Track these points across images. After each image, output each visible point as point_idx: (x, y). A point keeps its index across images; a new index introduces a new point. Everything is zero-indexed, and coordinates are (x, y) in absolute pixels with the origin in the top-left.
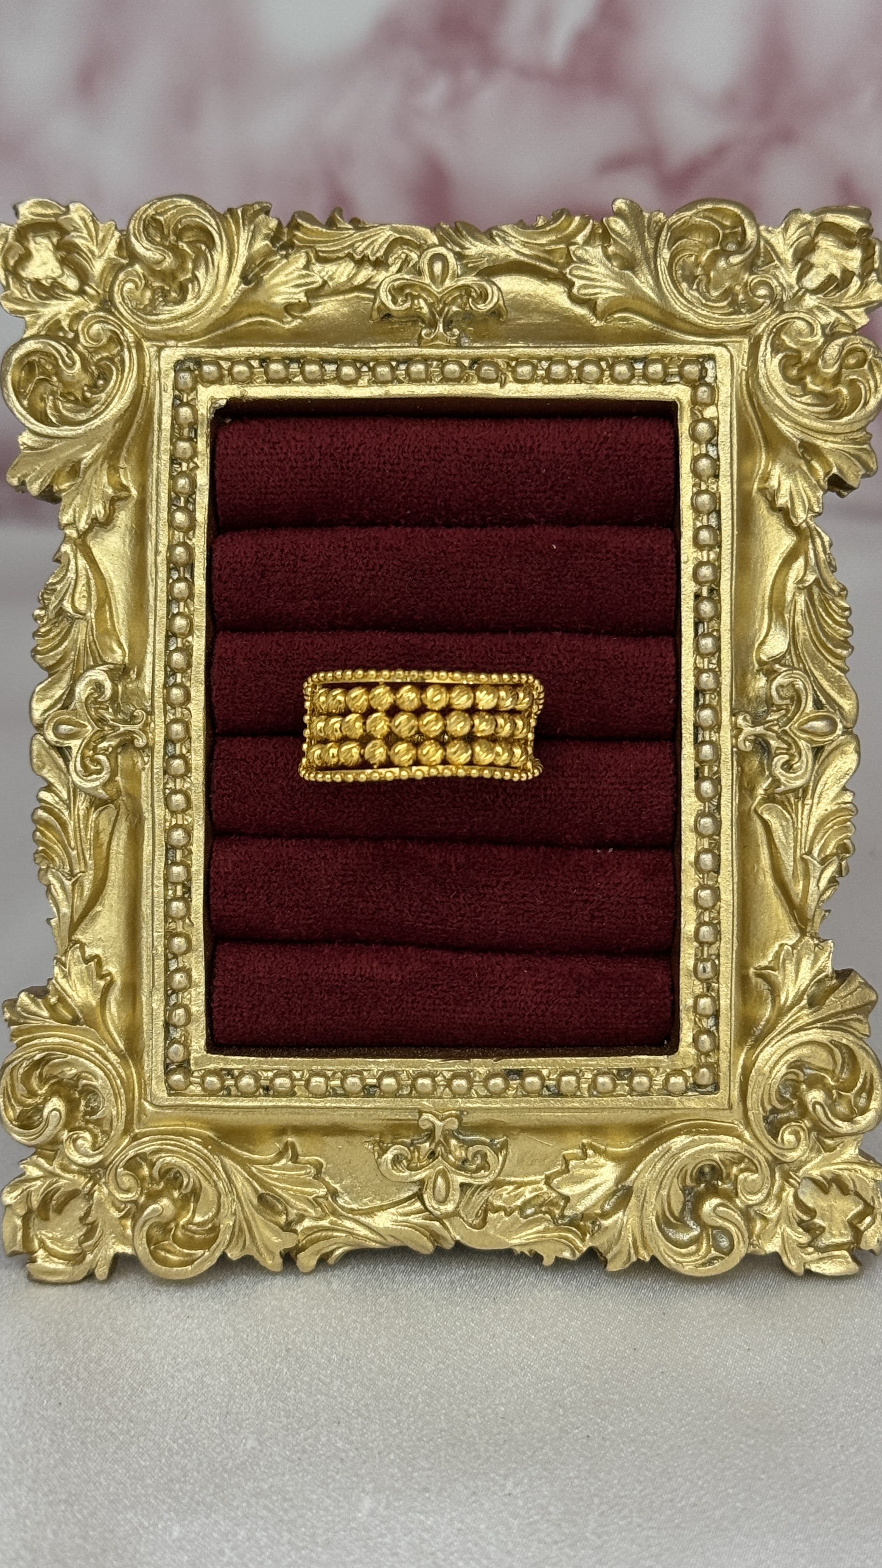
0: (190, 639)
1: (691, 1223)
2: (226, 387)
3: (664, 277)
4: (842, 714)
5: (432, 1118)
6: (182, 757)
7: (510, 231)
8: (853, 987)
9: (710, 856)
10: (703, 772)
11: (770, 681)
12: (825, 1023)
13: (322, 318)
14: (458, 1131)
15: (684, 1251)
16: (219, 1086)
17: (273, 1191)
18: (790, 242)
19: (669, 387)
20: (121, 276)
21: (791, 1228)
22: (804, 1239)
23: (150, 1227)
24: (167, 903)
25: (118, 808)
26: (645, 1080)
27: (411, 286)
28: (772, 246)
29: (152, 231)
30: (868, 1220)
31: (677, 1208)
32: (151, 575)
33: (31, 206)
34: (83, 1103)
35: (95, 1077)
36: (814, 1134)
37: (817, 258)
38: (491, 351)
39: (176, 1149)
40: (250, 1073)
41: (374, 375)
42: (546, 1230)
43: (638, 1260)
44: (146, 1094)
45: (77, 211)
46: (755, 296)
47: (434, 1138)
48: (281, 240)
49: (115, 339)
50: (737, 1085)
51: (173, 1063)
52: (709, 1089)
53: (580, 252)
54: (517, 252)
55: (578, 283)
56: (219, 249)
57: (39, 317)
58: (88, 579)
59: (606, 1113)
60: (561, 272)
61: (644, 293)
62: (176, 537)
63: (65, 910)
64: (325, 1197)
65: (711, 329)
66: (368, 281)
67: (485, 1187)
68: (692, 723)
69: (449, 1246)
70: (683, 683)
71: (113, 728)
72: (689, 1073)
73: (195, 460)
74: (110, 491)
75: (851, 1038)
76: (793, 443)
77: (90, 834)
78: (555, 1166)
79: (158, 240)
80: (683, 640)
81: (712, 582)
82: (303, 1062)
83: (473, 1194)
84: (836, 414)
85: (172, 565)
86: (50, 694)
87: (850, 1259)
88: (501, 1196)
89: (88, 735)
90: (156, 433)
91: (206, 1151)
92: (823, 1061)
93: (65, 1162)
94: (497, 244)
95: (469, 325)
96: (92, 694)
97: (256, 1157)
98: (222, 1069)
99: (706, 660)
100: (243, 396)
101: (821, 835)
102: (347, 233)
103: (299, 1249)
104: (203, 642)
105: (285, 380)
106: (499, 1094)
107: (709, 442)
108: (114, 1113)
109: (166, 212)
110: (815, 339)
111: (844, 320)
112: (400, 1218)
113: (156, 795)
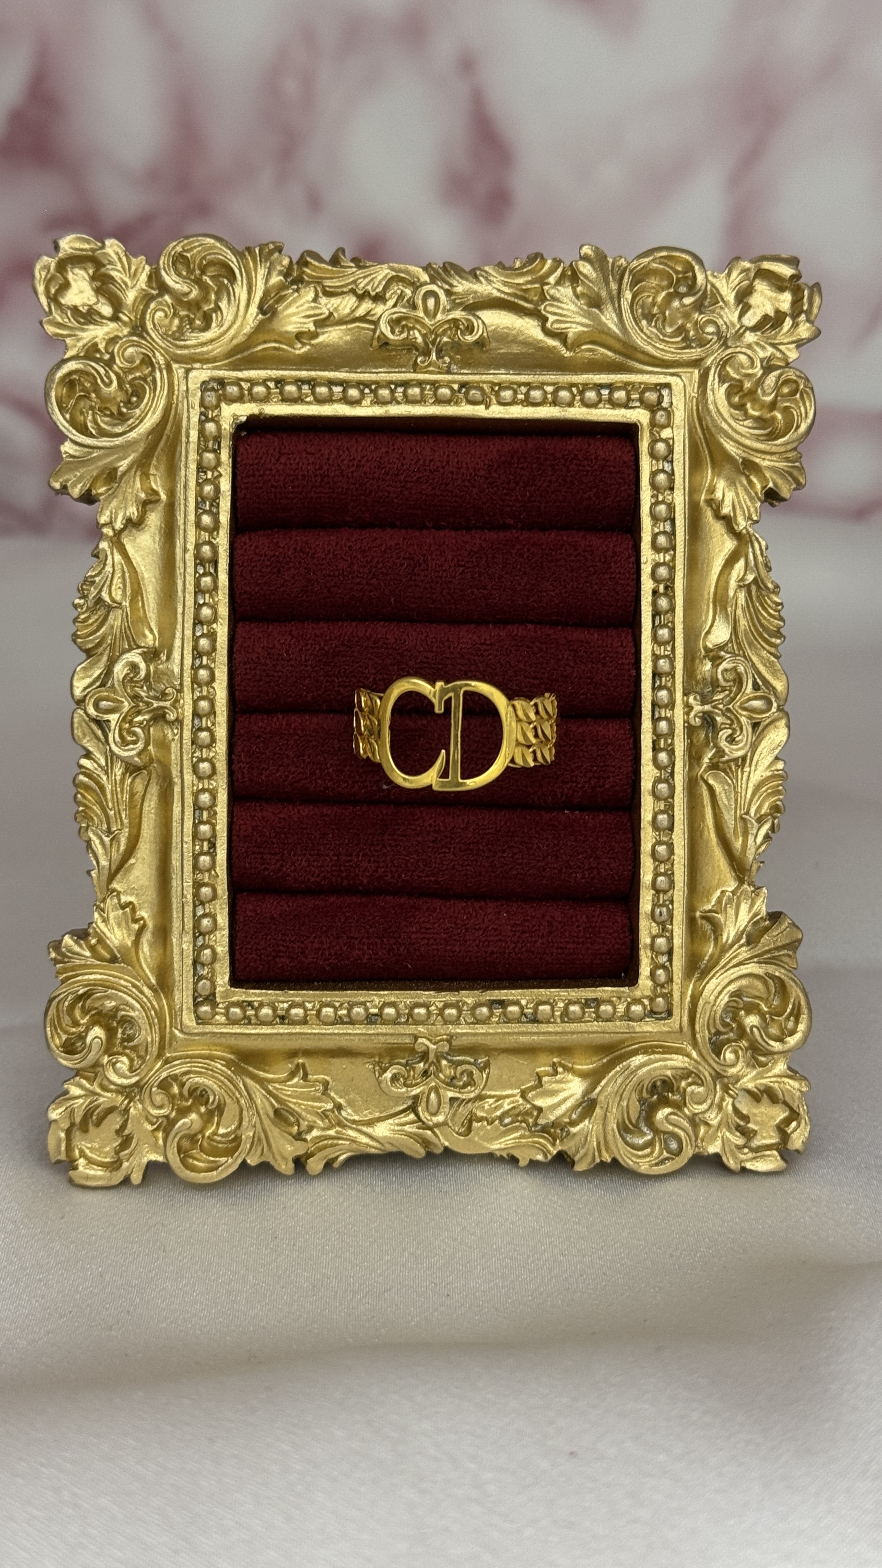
0: (214, 626)
1: (645, 1129)
2: (247, 405)
3: (627, 315)
4: (775, 694)
5: (427, 1043)
6: (208, 729)
7: (491, 271)
8: (783, 927)
9: (665, 816)
10: (659, 744)
11: (715, 666)
12: (761, 958)
13: (328, 345)
14: (448, 1054)
15: (640, 1153)
16: (242, 1016)
17: (287, 1106)
18: (732, 285)
19: (631, 411)
20: (153, 305)
21: (731, 1132)
22: (740, 1141)
23: (181, 1138)
24: (196, 857)
25: (150, 774)
26: (609, 1008)
27: (406, 318)
28: (717, 289)
29: (180, 267)
30: (794, 1124)
31: (634, 1117)
32: (179, 571)
33: (70, 241)
34: (120, 1031)
35: (133, 1008)
36: (749, 1053)
37: (754, 300)
38: (477, 378)
39: (203, 1070)
40: (268, 1005)
41: (376, 397)
42: (521, 1137)
43: (602, 1161)
44: (176, 1023)
45: (111, 246)
46: (704, 332)
47: (428, 1059)
48: (291, 275)
49: (147, 361)
50: (686, 1011)
51: (201, 996)
52: (663, 1015)
53: (552, 292)
54: (499, 290)
55: (551, 318)
56: (240, 283)
57: (78, 340)
58: (124, 573)
59: (575, 1036)
60: (536, 309)
61: (609, 329)
62: (202, 537)
63: (104, 863)
64: (332, 1111)
65: (668, 361)
66: (368, 313)
67: (470, 1100)
68: (650, 702)
69: (438, 1151)
70: (643, 668)
71: (148, 704)
72: (646, 1002)
73: (219, 469)
74: (143, 495)
75: (783, 971)
76: (736, 460)
77: (126, 797)
78: (530, 1081)
79: (184, 273)
80: (643, 630)
81: (668, 580)
82: (314, 995)
83: (459, 1106)
84: (772, 436)
85: (199, 560)
86: (90, 674)
87: (779, 1158)
88: (483, 1107)
89: (125, 710)
90: (184, 445)
91: (229, 1072)
92: (759, 990)
93: (106, 1083)
94: (481, 283)
95: (457, 353)
96: (127, 674)
97: (271, 1076)
98: (243, 1001)
99: (662, 648)
100: (261, 414)
101: (757, 797)
102: (350, 271)
103: (309, 1155)
104: (226, 629)
105: (298, 400)
106: (485, 1021)
107: (665, 459)
108: (149, 1040)
109: (192, 249)
110: (755, 370)
111: (778, 355)
112: (397, 1128)
113: (185, 762)
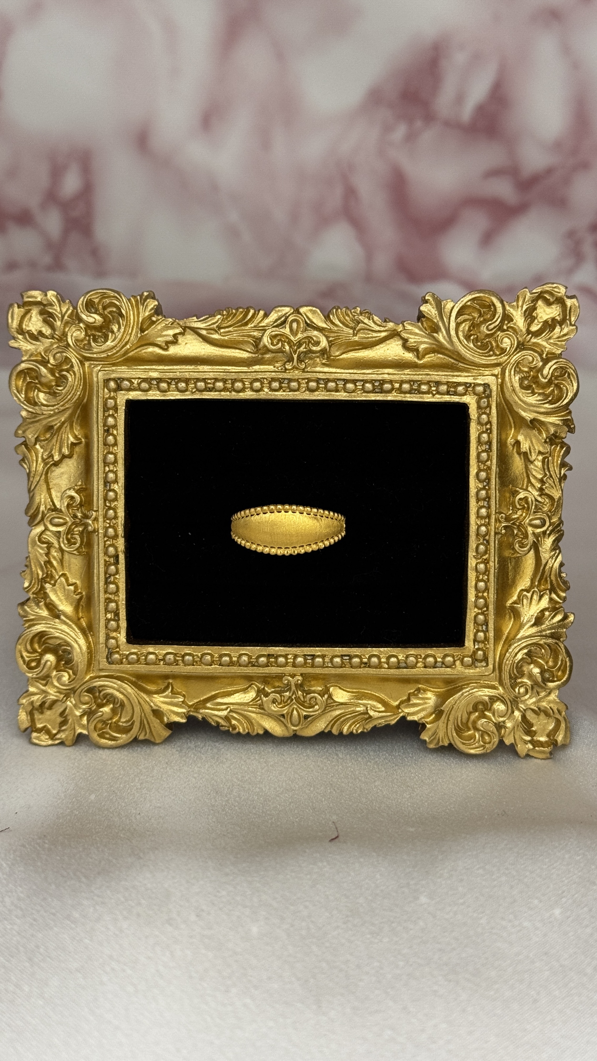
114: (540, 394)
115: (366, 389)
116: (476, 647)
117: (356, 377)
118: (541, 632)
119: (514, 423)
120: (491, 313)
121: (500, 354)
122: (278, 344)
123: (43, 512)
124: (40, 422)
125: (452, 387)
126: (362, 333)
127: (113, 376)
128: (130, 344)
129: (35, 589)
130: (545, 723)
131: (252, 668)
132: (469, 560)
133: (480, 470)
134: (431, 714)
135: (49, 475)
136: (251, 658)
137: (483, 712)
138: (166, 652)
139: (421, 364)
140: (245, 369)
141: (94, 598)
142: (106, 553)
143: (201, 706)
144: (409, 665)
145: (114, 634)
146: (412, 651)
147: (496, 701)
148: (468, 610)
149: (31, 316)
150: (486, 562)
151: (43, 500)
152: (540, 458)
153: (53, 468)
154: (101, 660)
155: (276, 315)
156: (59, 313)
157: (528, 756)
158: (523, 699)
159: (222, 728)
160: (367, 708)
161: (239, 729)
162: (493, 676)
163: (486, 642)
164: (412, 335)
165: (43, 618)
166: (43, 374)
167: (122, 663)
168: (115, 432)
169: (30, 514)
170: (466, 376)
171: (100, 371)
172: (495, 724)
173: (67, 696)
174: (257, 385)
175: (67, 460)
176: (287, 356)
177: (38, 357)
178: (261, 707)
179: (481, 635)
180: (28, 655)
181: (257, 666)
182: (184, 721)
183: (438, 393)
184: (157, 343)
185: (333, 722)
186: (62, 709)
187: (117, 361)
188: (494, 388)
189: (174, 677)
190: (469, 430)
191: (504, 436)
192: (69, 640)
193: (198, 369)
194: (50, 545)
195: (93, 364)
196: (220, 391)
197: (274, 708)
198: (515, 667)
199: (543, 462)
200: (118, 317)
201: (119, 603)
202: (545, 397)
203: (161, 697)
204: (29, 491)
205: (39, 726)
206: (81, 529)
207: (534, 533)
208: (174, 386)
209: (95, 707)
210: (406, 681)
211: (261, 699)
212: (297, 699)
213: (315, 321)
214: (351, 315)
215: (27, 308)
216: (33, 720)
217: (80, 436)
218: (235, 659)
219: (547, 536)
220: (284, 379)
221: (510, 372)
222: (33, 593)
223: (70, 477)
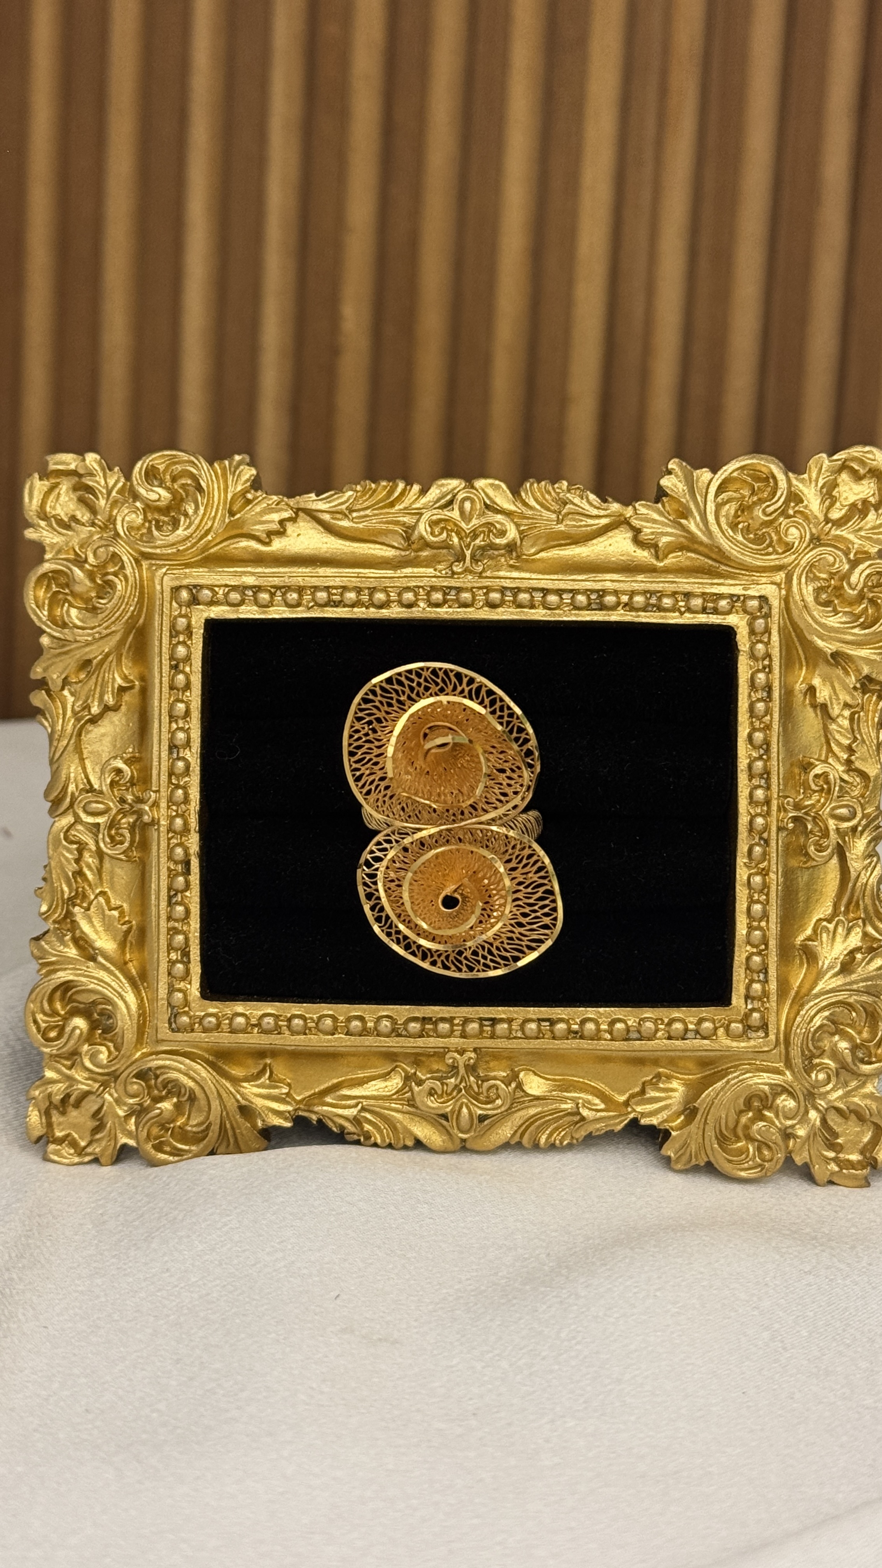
114: (845, 613)
115: (578, 604)
116: (750, 1007)
117: (562, 585)
118: (851, 983)
119: (806, 658)
120: (769, 489)
121: (784, 552)
122: (441, 534)
123: (73, 794)
124: (72, 654)
125: (711, 602)
126: (570, 520)
127: (185, 582)
128: (212, 533)
129: (57, 915)
130: (858, 1133)
131: (397, 1039)
132: (738, 871)
133: (754, 730)
134: (678, 1116)
135: (83, 737)
136: (396, 1024)
137: (760, 1111)
138: (262, 1012)
139: (661, 567)
140: (390, 573)
141: (151, 927)
142: (170, 858)
143: (316, 1101)
144: (644, 1034)
145: (182, 985)
146: (648, 1013)
147: (780, 1094)
148: (736, 949)
149: (59, 494)
150: (764, 873)
151: (72, 775)
152: (847, 713)
153: (90, 727)
154: (160, 1025)
155: (438, 491)
156: (103, 487)
157: (831, 1183)
158: (823, 1090)
159: (348, 1137)
160: (578, 1104)
161: (376, 1138)
162: (776, 1054)
163: (765, 1000)
164: (648, 522)
165: (70, 960)
166: (76, 578)
167: (193, 1031)
168: (187, 669)
169: (52, 797)
170: (732, 585)
171: (165, 574)
172: (780, 1129)
173: (105, 1085)
174: (409, 596)
175: (110, 713)
176: (455, 554)
177: (69, 554)
178: (411, 1102)
179: (757, 986)
180: (45, 1018)
181: (406, 1036)
182: (288, 1125)
183: (689, 610)
184: (253, 533)
185: (524, 1127)
186: (95, 1107)
187: (192, 560)
188: (775, 603)
189: (274, 1053)
190: (737, 668)
191: (791, 679)
192: (110, 994)
193: (317, 572)
194: (82, 848)
195: (154, 565)
196: (353, 606)
197: (432, 1103)
198: (810, 1038)
199: (851, 719)
200: (195, 494)
201: (190, 935)
202: (853, 618)
203: (253, 1086)
204: (51, 762)
205: (59, 1134)
206: (131, 820)
207: (838, 829)
208: (280, 598)
209: (148, 1102)
210: (639, 1061)
211: (411, 1090)
212: (468, 1088)
213: (498, 500)
214: (553, 493)
215: (53, 481)
216: (50, 1125)
217: (131, 678)
218: (370, 1025)
219: (858, 834)
220: (451, 588)
221: (800, 579)
222: (55, 922)
223: (116, 741)
